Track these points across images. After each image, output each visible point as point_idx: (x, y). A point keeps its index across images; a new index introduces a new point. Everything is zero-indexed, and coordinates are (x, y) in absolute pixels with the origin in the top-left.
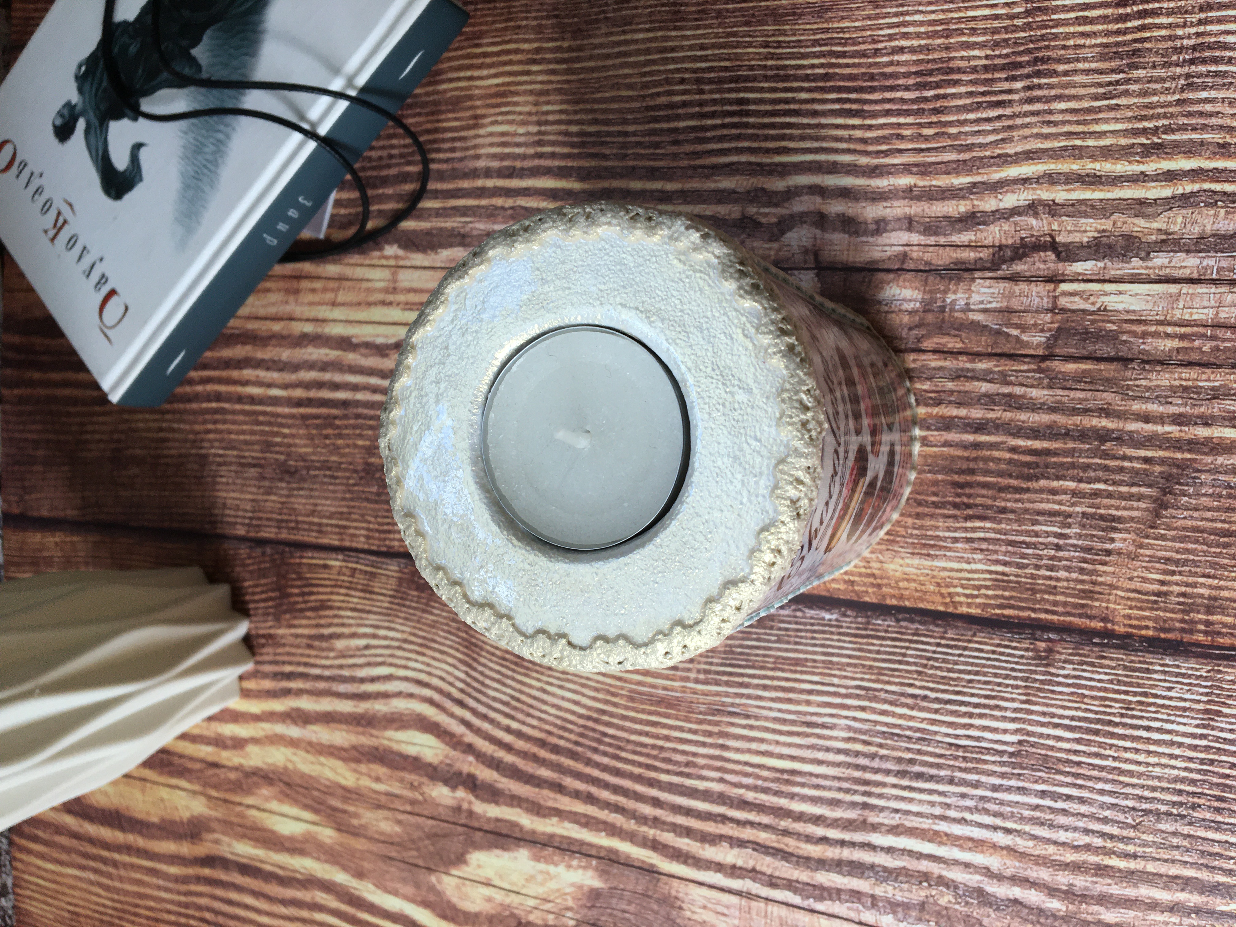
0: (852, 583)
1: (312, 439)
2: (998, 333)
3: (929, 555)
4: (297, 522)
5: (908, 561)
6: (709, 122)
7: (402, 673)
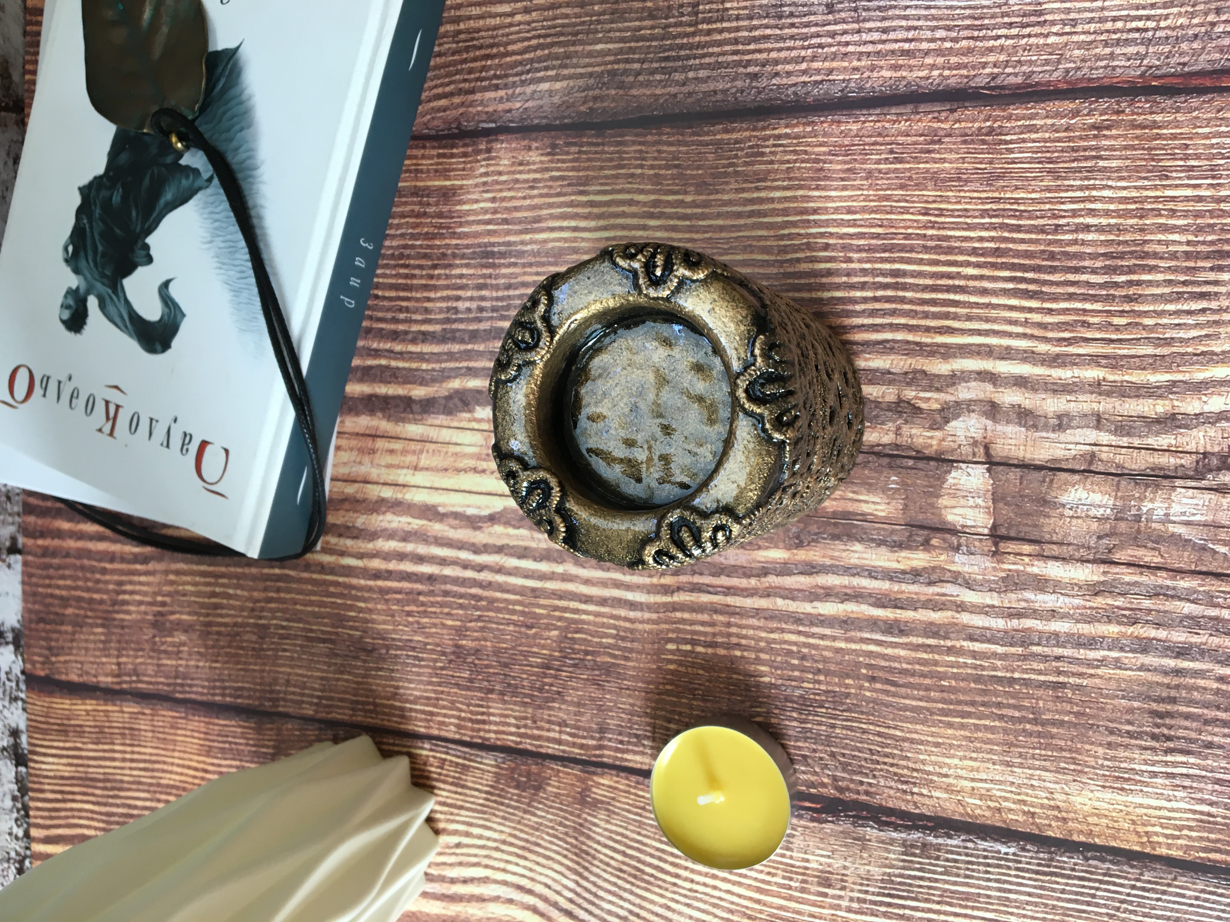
0: (1033, 814)
1: (393, 616)
2: (1204, 548)
3: (1122, 789)
4: (375, 705)
5: (1097, 794)
6: (858, 294)
7: (500, 876)
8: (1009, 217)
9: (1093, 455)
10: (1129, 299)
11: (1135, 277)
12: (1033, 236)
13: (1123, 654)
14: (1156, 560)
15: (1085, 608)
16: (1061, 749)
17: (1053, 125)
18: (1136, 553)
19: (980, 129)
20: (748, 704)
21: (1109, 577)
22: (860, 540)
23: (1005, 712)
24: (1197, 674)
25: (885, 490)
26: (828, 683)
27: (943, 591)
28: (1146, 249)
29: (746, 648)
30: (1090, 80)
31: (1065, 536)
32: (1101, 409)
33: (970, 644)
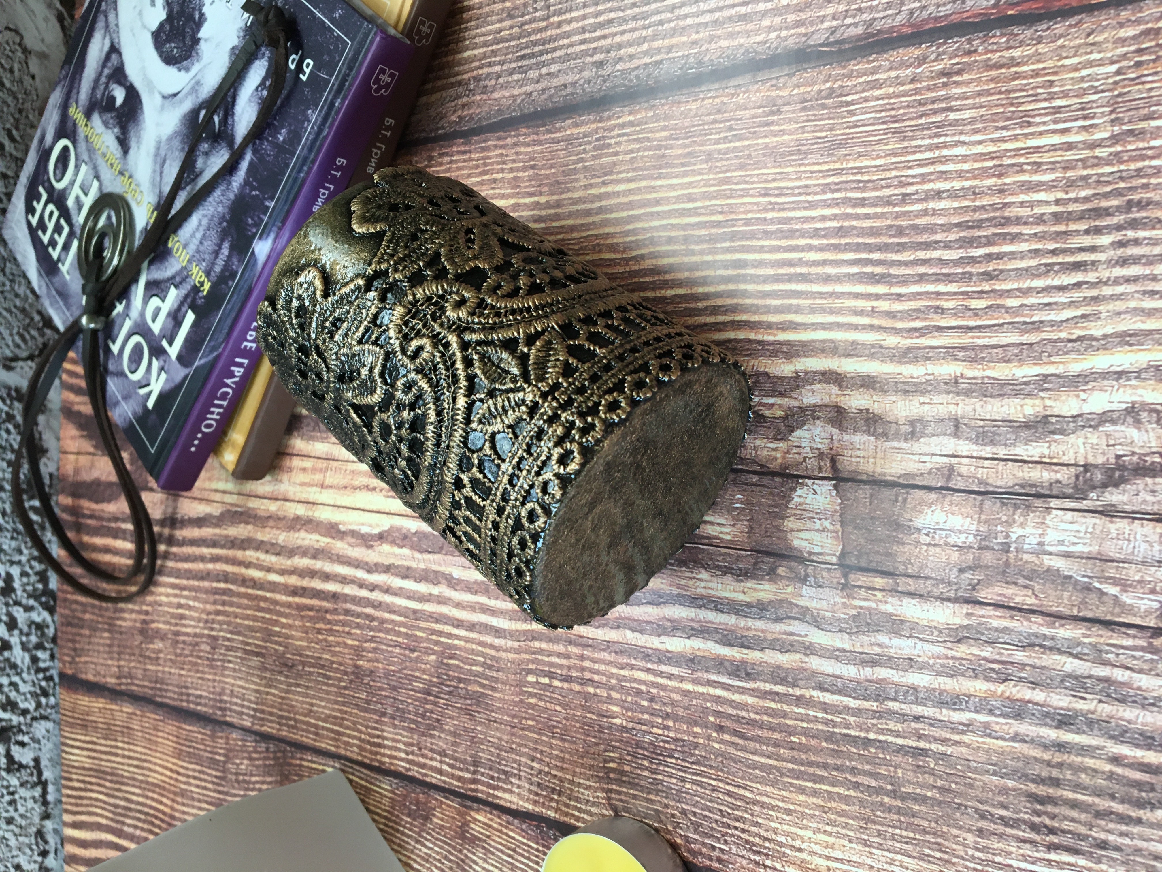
2: (1088, 588)
8: (852, 189)
9: (951, 469)
10: (988, 276)
11: (995, 249)
12: (879, 210)
13: (993, 719)
14: (1029, 601)
15: (947, 658)
16: (925, 832)
17: (897, 77)
18: (1005, 591)
19: (820, 91)
20: (602, 747)
21: (974, 621)
22: (706, 567)
23: (860, 779)
24: (1084, 750)
25: (730, 510)
26: (676, 730)
27: (791, 629)
28: (1006, 214)
29: (599, 685)
30: (937, 19)
31: (921, 568)
32: (959, 413)
33: (821, 694)
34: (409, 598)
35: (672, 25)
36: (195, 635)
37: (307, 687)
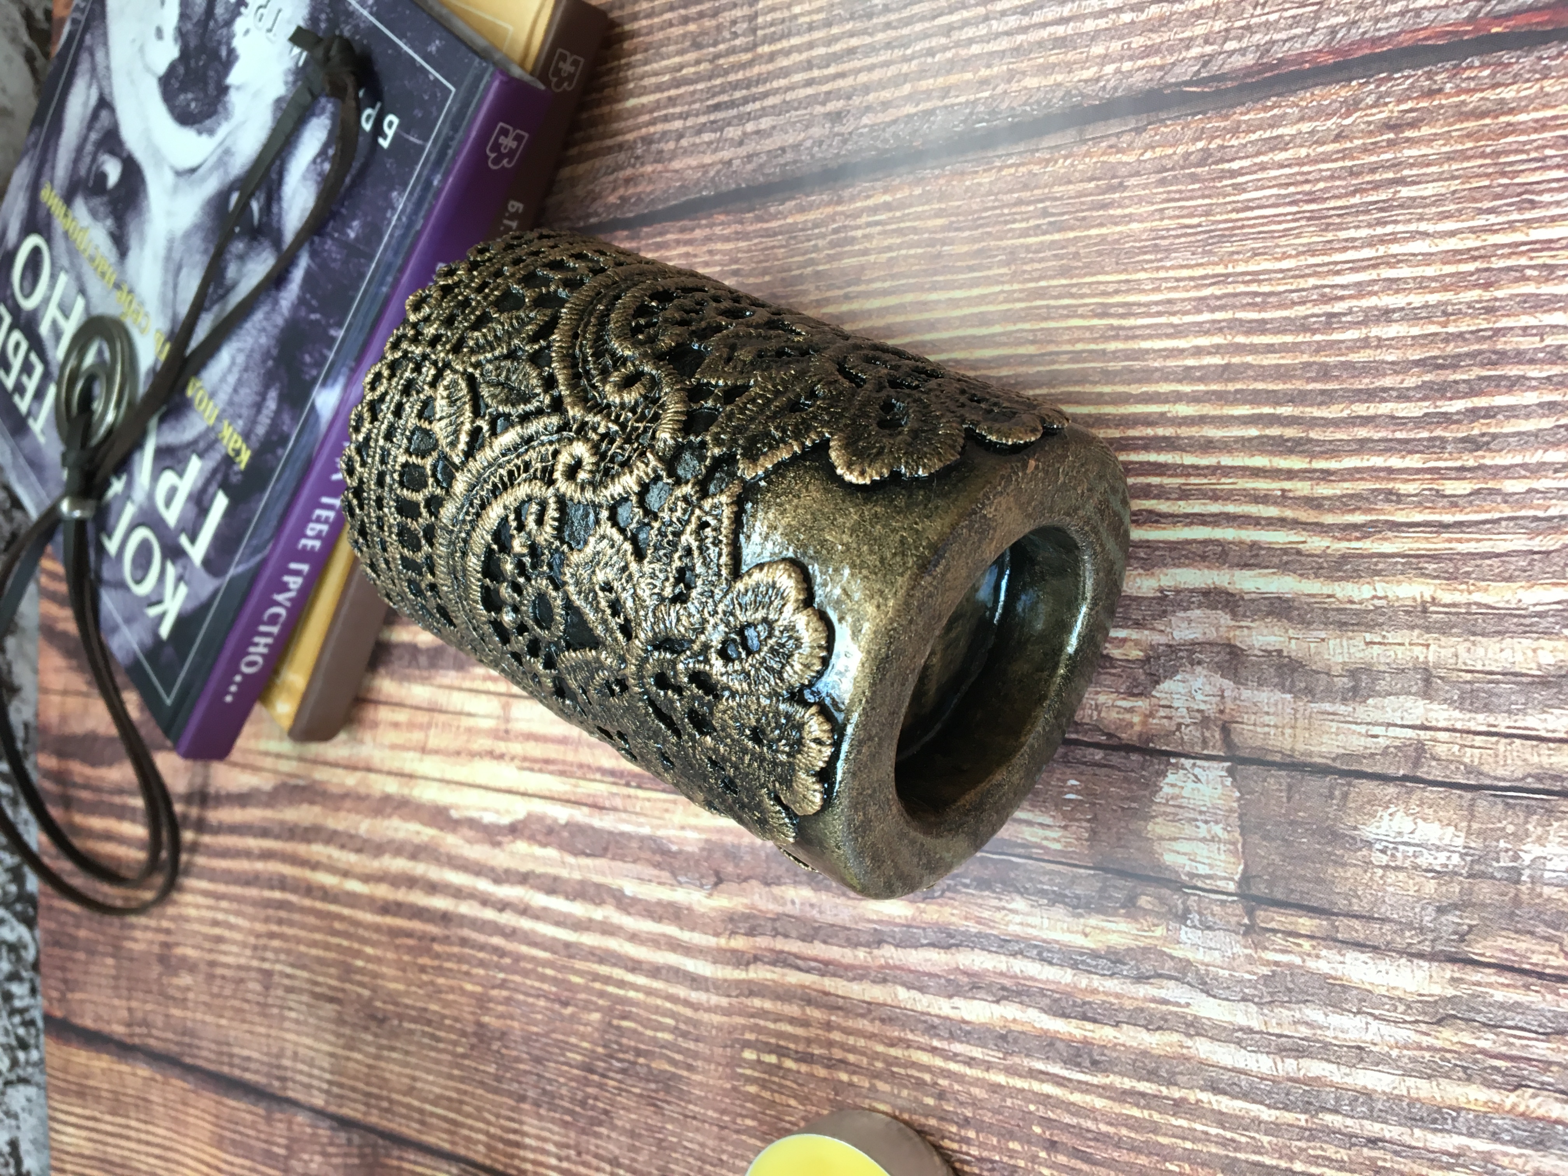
8: (1244, 307)
9: (1420, 748)
12: (1289, 339)
13: (1499, 1147)
14: (1553, 961)
15: (1420, 1048)
17: (1312, 132)
18: (1515, 945)
19: (1187, 155)
21: (1464, 991)
22: (1023, 892)
25: (1059, 803)
26: (981, 1145)
27: (1162, 994)
28: (1499, 346)
29: (855, 1069)
30: (1374, 42)
31: (1374, 904)
32: (1431, 659)
33: (1213, 1098)
34: (558, 924)
35: (949, 55)
36: (240, 967)
37: (407, 1053)
